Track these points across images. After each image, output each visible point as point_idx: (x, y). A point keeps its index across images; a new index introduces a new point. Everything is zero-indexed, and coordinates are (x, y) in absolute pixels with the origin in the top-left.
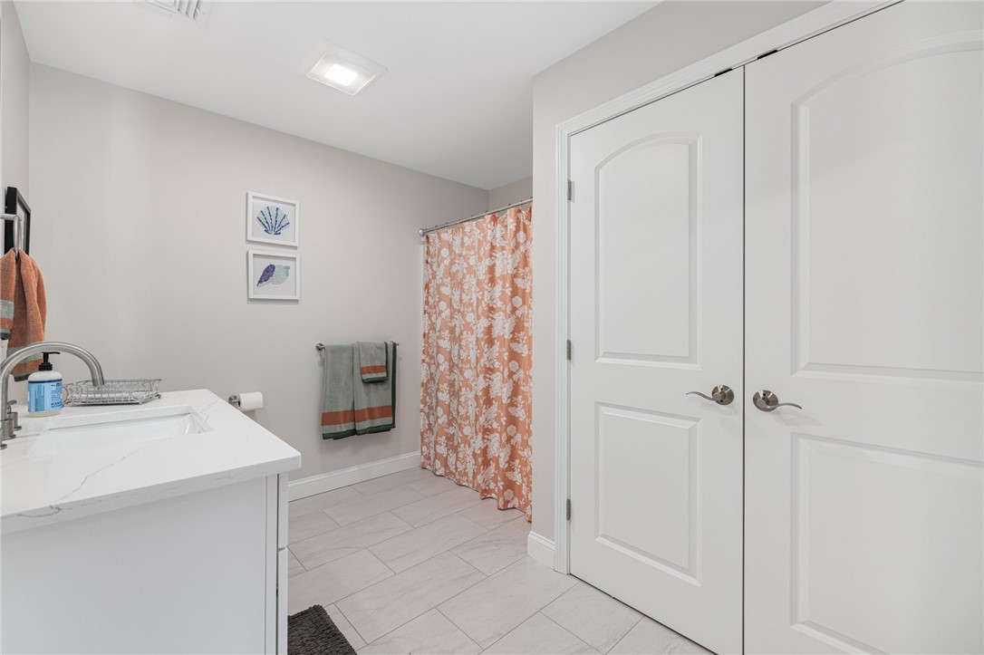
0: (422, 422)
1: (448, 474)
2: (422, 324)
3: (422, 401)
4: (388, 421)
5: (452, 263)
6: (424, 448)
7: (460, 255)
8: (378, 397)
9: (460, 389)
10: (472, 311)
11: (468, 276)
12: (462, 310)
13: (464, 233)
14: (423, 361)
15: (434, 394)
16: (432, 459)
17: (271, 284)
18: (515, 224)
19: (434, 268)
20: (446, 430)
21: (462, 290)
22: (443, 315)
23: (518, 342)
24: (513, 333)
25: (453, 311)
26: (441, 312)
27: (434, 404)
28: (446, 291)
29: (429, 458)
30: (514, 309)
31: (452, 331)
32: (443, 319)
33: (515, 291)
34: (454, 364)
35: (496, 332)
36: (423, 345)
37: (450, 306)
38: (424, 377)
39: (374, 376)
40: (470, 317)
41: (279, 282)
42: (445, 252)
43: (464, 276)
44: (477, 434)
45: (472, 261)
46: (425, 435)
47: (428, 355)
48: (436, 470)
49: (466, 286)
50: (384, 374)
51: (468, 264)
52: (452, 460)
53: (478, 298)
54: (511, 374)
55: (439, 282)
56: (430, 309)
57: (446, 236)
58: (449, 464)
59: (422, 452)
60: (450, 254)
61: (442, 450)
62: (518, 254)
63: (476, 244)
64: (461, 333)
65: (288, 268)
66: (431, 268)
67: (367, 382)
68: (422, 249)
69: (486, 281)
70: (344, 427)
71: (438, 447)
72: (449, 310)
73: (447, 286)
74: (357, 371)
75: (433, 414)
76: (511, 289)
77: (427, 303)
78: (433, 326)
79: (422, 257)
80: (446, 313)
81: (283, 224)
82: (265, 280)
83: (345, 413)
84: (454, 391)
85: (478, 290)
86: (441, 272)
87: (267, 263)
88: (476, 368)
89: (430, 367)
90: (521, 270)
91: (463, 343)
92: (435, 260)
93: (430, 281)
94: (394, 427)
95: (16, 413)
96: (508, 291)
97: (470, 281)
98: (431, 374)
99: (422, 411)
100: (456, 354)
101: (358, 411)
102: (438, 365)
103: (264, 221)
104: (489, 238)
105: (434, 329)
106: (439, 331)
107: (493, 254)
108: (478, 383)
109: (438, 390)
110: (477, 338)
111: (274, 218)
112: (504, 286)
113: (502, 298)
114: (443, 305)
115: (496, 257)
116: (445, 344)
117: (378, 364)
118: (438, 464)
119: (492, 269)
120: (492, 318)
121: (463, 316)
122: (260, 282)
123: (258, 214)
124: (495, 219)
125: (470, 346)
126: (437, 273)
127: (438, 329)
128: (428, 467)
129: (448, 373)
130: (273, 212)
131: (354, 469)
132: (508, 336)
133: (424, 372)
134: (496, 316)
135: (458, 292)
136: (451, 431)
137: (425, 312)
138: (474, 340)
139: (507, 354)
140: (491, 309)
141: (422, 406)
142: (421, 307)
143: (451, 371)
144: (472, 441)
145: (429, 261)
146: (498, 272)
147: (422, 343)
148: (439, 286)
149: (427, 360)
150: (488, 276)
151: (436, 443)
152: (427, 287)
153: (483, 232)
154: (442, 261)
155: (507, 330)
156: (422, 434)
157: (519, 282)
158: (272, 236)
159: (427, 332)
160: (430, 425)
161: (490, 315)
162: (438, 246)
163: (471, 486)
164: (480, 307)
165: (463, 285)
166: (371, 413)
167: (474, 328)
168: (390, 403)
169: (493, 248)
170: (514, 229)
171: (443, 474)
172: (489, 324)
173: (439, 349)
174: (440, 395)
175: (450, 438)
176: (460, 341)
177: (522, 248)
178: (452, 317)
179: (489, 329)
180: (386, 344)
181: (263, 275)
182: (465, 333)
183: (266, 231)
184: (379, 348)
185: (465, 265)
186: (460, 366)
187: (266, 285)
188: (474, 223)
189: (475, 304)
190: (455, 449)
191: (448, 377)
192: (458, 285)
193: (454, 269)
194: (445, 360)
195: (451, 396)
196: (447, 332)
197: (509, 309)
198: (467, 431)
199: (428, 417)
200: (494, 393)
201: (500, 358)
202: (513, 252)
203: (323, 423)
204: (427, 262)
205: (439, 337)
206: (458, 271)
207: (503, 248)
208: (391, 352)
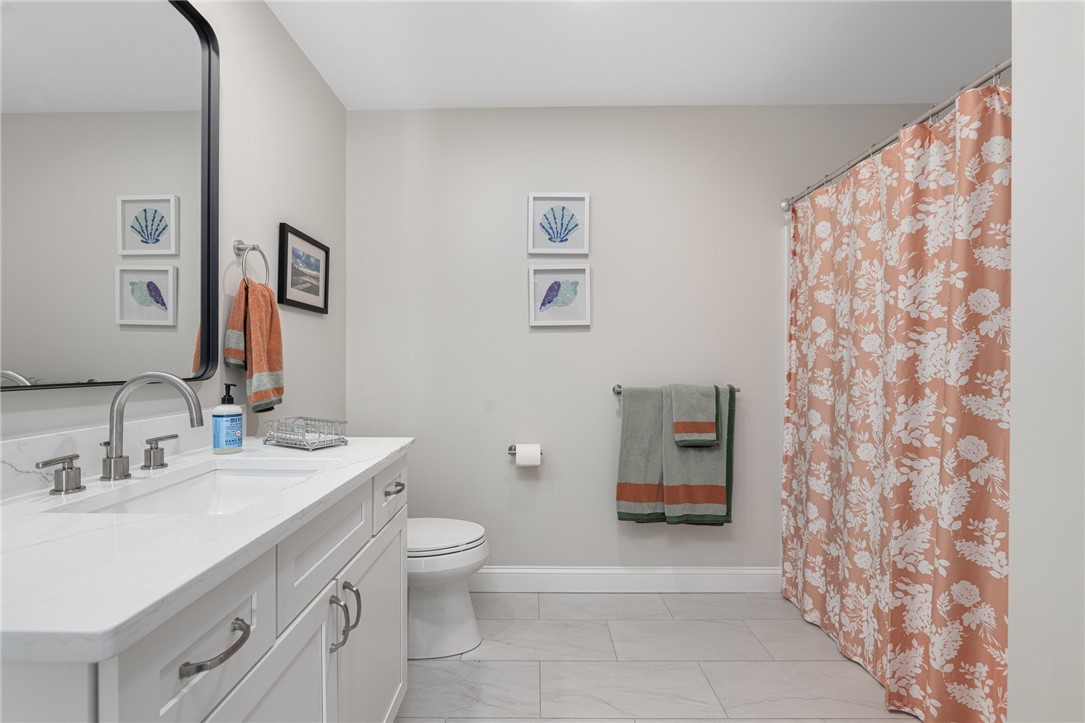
0: (785, 522)
1: (825, 627)
2: (786, 356)
3: (784, 486)
4: (718, 509)
5: (837, 244)
6: (788, 567)
7: (851, 227)
8: (705, 470)
9: (849, 477)
10: (876, 330)
11: (865, 264)
12: (853, 330)
13: (858, 184)
14: (788, 420)
15: (804, 479)
16: (800, 589)
17: (555, 307)
18: (976, 124)
19: (806, 260)
20: (824, 546)
21: (855, 293)
22: (820, 341)
23: (988, 394)
24: (970, 373)
25: (839, 332)
26: (815, 335)
27: (804, 495)
28: (824, 297)
29: (795, 586)
30: (974, 320)
31: (836, 368)
32: (818, 348)
33: (977, 277)
34: (840, 430)
35: (927, 372)
36: (787, 392)
37: (833, 323)
38: (787, 445)
39: (696, 437)
40: (871, 343)
41: (565, 303)
42: (823, 229)
43: (858, 265)
44: (883, 573)
45: (875, 233)
46: (790, 545)
47: (795, 410)
48: (805, 612)
49: (862, 284)
50: (712, 436)
51: (866, 240)
52: (833, 603)
53: (887, 303)
54: (964, 467)
55: (812, 282)
56: (798, 331)
57: (823, 200)
58: (829, 608)
59: (784, 572)
60: (834, 229)
61: (816, 579)
62: (987, 194)
63: (883, 199)
64: (852, 373)
65: (576, 284)
66: (801, 261)
67: (685, 446)
68: (786, 232)
69: (904, 266)
70: (646, 508)
71: (808, 572)
72: (830, 332)
73: (827, 288)
74: (668, 428)
75: (803, 512)
76: (963, 274)
77: (793, 321)
78: (802, 361)
79: (786, 245)
80: (825, 338)
81: (570, 227)
82: (549, 302)
83: (649, 487)
84: (839, 479)
85: (888, 287)
86: (815, 264)
87: (550, 279)
88: (883, 441)
89: (798, 430)
90: (995, 228)
91: (856, 392)
92: (806, 247)
93: (799, 283)
94: (729, 522)
95: (163, 449)
96: (958, 281)
97: (870, 273)
98: (801, 443)
99: (784, 502)
100: (843, 412)
101: (669, 488)
102: (810, 429)
103: (547, 227)
104: (909, 177)
105: (805, 365)
106: (812, 369)
107: (921, 207)
108: (887, 474)
109: (809, 472)
110: (886, 384)
111: (559, 221)
112: (948, 273)
113: (946, 296)
114: (820, 323)
115: (927, 213)
116: (823, 392)
117: (702, 418)
118: (809, 603)
119: (917, 240)
120: (919, 343)
121: (856, 341)
122: (543, 304)
123: (540, 219)
124: (925, 134)
125: (871, 398)
126: (810, 269)
127: (810, 366)
128: (793, 599)
129: (828, 445)
130: (559, 214)
131: (668, 570)
132: (955, 378)
133: (788, 439)
134: (928, 337)
135: (847, 298)
136: (834, 550)
137: (791, 337)
138: (881, 386)
139: (951, 420)
140: (915, 324)
141: (784, 495)
142: (785, 328)
143: (834, 442)
144: (873, 583)
145: (798, 250)
146: (932, 244)
147: (784, 389)
148: (812, 290)
149: (794, 418)
150: (906, 256)
151: (806, 564)
152: (794, 294)
153: (899, 171)
154: (818, 245)
155: (952, 367)
156: (785, 541)
157: (990, 257)
158: (558, 244)
159: (794, 371)
160: (797, 529)
161: (913, 335)
162: (811, 220)
163: (869, 668)
164: (892, 322)
165: (855, 281)
166: (690, 493)
167: (880, 363)
168: (722, 482)
169: (919, 194)
170: (973, 135)
171: (818, 622)
172: (910, 353)
173: (812, 402)
174: (812, 481)
175: (831, 563)
176: (850, 388)
177: (998, 176)
178: (836, 344)
179: (911, 365)
180: (717, 388)
181: (546, 297)
182: (859, 373)
183: (550, 239)
184: (706, 395)
185: (861, 243)
186: (849, 435)
187: (551, 308)
188: (878, 157)
189: (881, 317)
190: (840, 585)
191: (828, 452)
192: (847, 283)
193: (839, 256)
194: (823, 421)
195: (833, 488)
196: (827, 371)
197: (959, 317)
198: (863, 560)
199: (795, 516)
200: (922, 498)
201: (937, 428)
202: (972, 187)
203: (619, 497)
204: (794, 253)
205: (812, 380)
206: (847, 257)
207: (947, 190)
208: (727, 403)
